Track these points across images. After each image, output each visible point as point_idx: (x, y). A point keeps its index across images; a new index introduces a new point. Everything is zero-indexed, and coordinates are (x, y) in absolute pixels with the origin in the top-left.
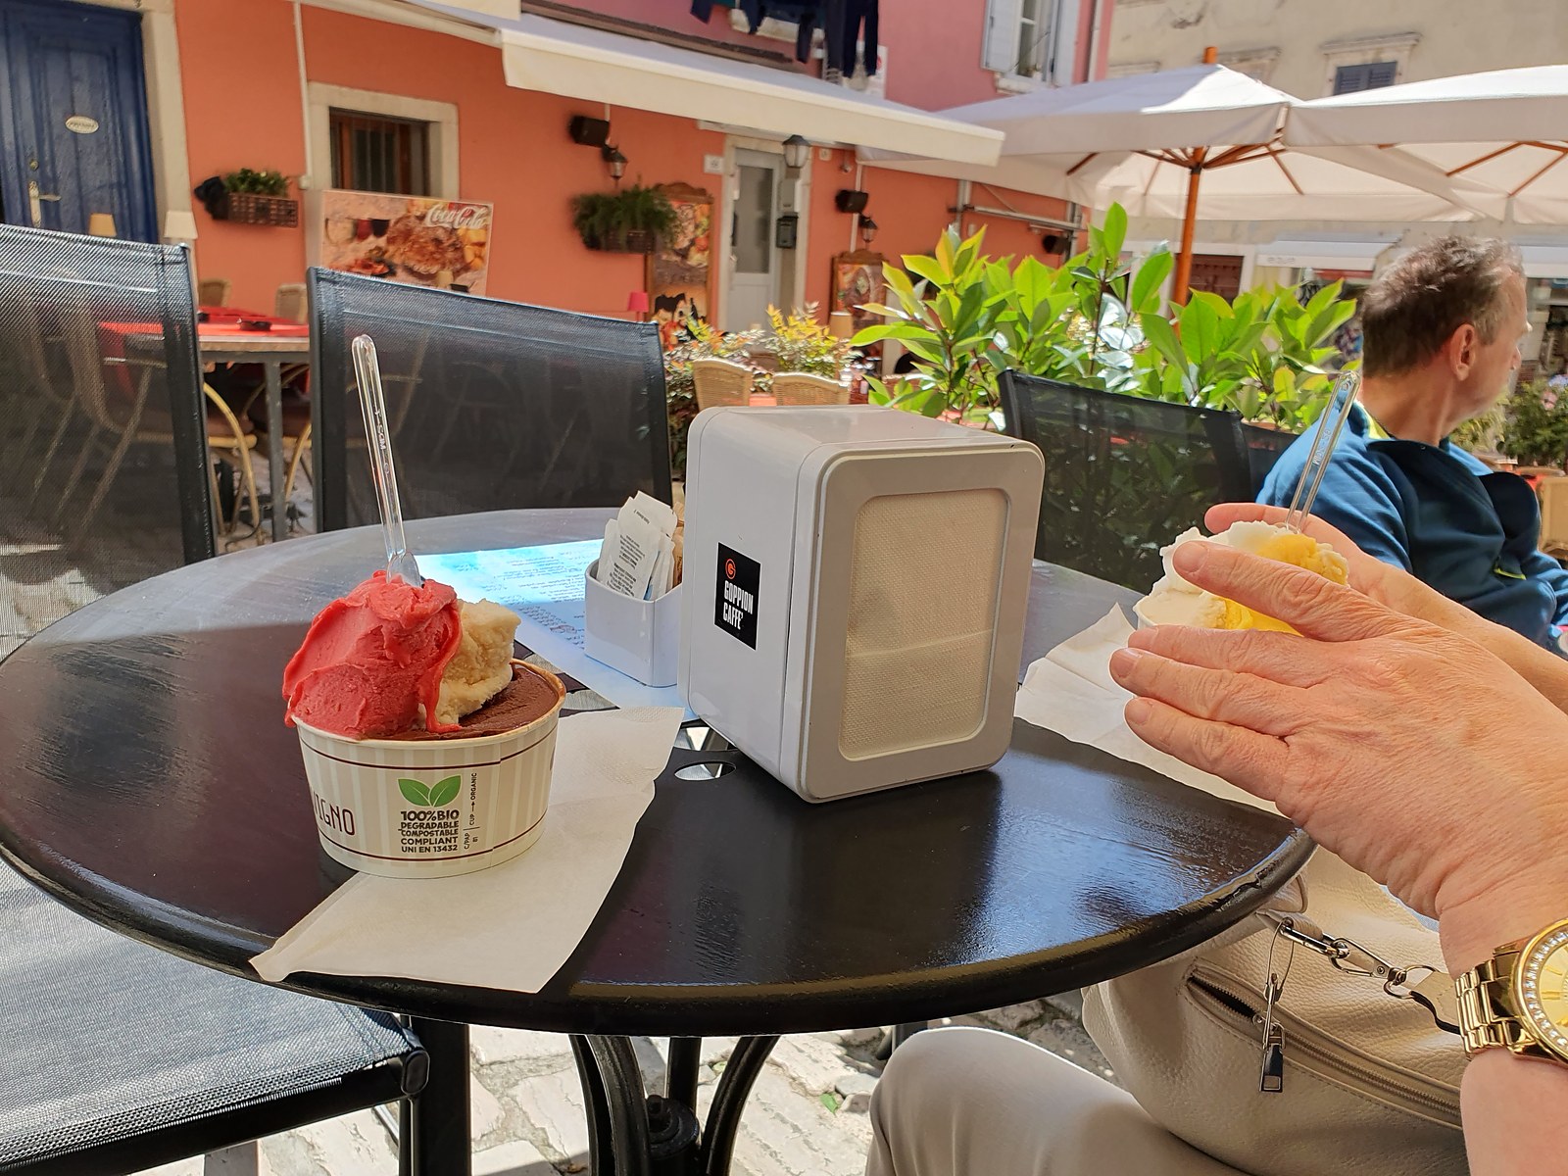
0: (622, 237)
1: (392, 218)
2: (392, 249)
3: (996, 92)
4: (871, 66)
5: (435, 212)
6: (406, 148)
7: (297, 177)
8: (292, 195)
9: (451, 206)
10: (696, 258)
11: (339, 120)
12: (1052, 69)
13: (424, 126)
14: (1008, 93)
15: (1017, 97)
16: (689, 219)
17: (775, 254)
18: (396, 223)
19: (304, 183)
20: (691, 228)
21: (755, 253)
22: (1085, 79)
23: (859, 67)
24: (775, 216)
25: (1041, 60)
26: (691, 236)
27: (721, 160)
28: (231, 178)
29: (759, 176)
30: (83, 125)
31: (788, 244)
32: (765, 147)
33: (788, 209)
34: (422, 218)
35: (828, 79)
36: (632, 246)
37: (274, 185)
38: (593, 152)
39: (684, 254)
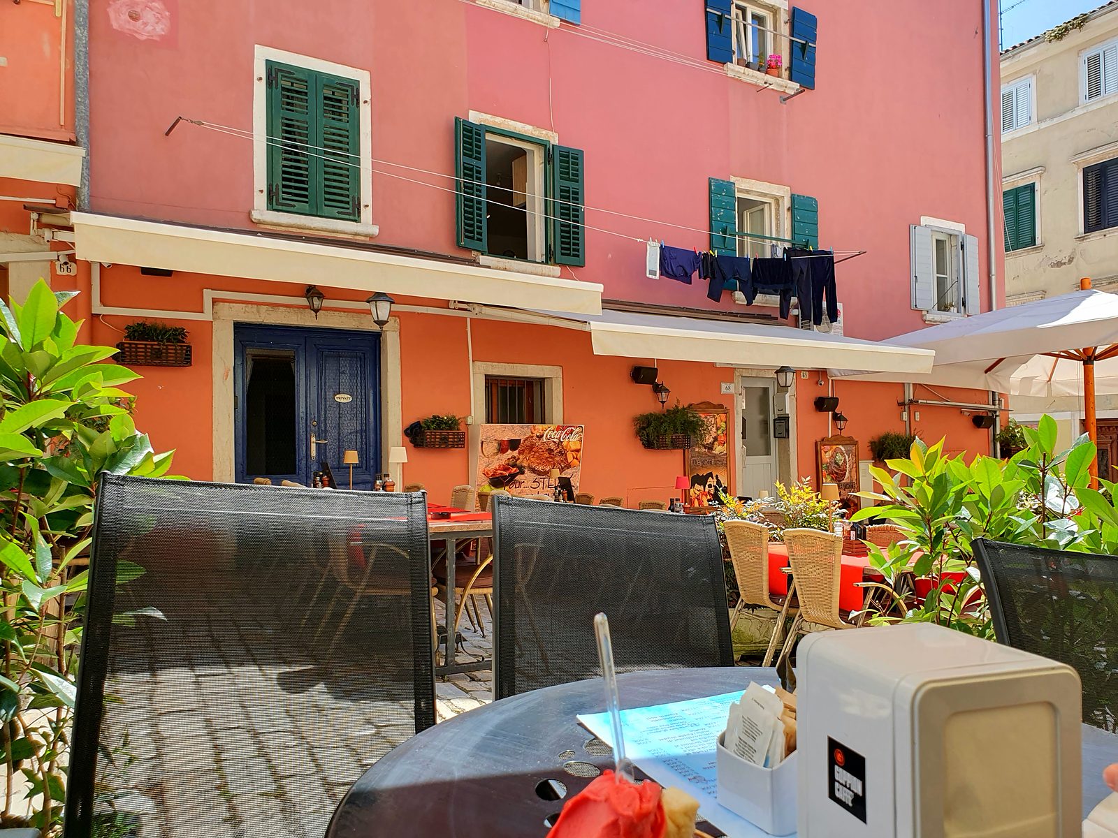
0: (668, 440)
1: (522, 438)
2: (521, 457)
3: (925, 324)
4: (833, 316)
5: (548, 432)
6: (531, 396)
7: (465, 418)
8: (462, 429)
9: (558, 428)
10: (718, 449)
11: (491, 381)
12: (964, 304)
13: (542, 381)
14: (933, 323)
15: (941, 325)
16: (713, 424)
17: (774, 442)
18: (525, 441)
19: (469, 421)
20: (714, 430)
21: (760, 443)
22: (990, 309)
23: (825, 317)
24: (772, 417)
25: (955, 299)
26: (714, 435)
27: (732, 386)
28: (426, 422)
29: (760, 393)
30: (344, 398)
31: (783, 434)
32: (762, 374)
33: (781, 412)
34: (540, 437)
35: (802, 327)
36: (674, 445)
37: (452, 424)
38: (649, 387)
39: (710, 447)
